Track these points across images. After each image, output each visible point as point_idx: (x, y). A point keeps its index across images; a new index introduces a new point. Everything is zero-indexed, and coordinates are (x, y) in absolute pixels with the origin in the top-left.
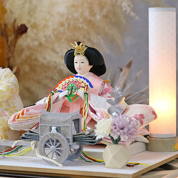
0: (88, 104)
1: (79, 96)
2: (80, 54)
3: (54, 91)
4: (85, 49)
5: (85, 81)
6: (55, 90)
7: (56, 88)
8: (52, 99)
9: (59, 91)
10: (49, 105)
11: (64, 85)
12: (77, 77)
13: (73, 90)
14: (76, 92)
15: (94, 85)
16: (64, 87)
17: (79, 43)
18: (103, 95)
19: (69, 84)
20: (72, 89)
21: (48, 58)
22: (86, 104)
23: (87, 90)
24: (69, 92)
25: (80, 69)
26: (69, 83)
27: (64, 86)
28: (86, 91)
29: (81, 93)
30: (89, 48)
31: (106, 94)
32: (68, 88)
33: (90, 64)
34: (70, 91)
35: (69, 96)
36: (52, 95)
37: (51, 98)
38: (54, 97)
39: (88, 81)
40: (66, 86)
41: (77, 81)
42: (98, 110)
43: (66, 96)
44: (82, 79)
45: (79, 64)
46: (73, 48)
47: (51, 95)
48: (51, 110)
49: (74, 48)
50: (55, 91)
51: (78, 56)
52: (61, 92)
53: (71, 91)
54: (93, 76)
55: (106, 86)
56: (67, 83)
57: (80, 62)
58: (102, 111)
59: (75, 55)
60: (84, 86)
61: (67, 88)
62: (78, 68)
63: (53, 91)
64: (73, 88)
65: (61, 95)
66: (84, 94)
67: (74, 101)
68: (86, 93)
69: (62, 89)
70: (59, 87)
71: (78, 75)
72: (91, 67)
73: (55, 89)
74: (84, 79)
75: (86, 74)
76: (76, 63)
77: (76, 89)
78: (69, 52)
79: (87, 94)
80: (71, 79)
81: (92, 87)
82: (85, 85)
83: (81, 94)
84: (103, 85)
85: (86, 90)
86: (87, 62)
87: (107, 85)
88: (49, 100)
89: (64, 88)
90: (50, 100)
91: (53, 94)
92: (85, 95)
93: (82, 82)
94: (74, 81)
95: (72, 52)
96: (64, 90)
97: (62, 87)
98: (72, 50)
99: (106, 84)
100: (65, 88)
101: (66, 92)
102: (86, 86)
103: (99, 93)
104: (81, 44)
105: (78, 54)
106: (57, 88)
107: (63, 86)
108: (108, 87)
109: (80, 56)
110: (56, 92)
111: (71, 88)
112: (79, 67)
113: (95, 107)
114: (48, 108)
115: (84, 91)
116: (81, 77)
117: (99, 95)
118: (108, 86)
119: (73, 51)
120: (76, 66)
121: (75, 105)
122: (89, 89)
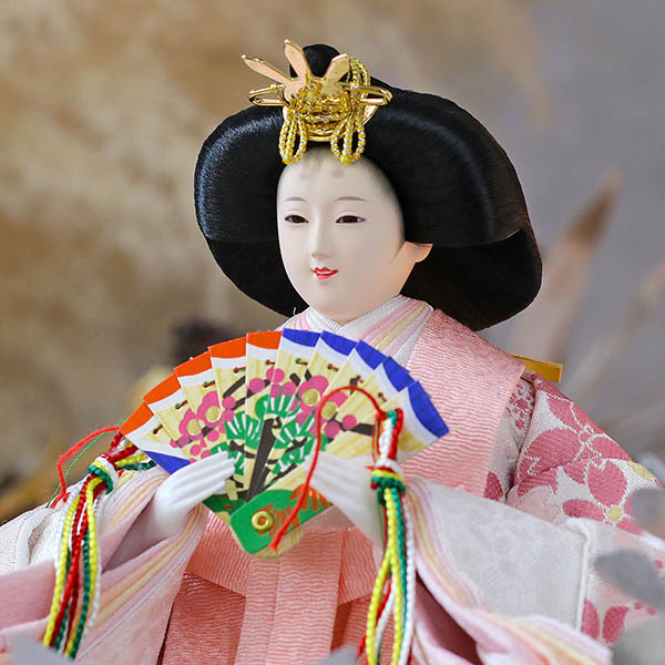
0: (411, 578)
1: (325, 504)
2: (327, 145)
3: (112, 460)
4: (370, 110)
5: (377, 380)
6: (124, 455)
7: (134, 437)
8: (100, 531)
9: (157, 459)
10: (76, 581)
11: (195, 405)
12: (307, 339)
13: (275, 453)
14: (304, 467)
15: (452, 410)
16: (194, 428)
17: (320, 58)
18: (521, 492)
19: (242, 402)
20: (267, 441)
21: (37, 175)
22: (395, 579)
23: (400, 453)
24: (239, 471)
25: (326, 273)
26: (240, 393)
27: (201, 414)
28: (389, 463)
29: (346, 480)
30: (403, 99)
31: (553, 483)
32: (230, 435)
33: (411, 233)
34: (249, 465)
35: (238, 504)
36: (97, 492)
37: (85, 525)
38: (113, 514)
39: (399, 377)
40: (215, 414)
41: (308, 375)
42: (508, 632)
43: (215, 502)
44: (353, 364)
45: (324, 234)
46: (268, 102)
47: (89, 494)
48: (90, 623)
49: (277, 102)
50: (123, 457)
51: (312, 162)
52: (171, 465)
53: (261, 458)
54: (438, 329)
55: (546, 418)
56: (220, 390)
57: (326, 211)
58: (543, 650)
59: (285, 154)
60: (367, 416)
61: (223, 438)
62: (315, 264)
63: (102, 463)
64: (276, 433)
65: (174, 494)
66: (376, 485)
67: (287, 543)
68: (391, 484)
69: (176, 444)
70: (152, 424)
71: (309, 321)
72: (422, 253)
73: (122, 446)
74: (372, 357)
75: (374, 318)
76: (297, 219)
77: (297, 445)
78: (231, 134)
79: (400, 491)
80: (255, 359)
81: (436, 425)
82: (382, 416)
83: (345, 486)
84: (523, 406)
85: (392, 456)
86: (383, 215)
87: (553, 404)
88: (75, 539)
89: (201, 433)
90: (80, 537)
91: (104, 486)
92: (383, 502)
93: (354, 384)
94: (280, 374)
95: (260, 133)
96: (195, 451)
97: (183, 427)
98: (260, 112)
99: (543, 397)
100: (206, 431)
101: (213, 472)
102: (388, 425)
103: (492, 478)
104: (337, 66)
105: (311, 145)
106: (142, 438)
107: (189, 415)
108: (561, 425)
109: (326, 165)
110: (129, 467)
111: (255, 432)
112: (319, 255)
113: (469, 601)
114: (64, 605)
115: (367, 460)
116: (341, 345)
117: (494, 491)
118: (567, 419)
119: (268, 122)
120: (297, 250)
121: (290, 578)
122: (410, 443)
